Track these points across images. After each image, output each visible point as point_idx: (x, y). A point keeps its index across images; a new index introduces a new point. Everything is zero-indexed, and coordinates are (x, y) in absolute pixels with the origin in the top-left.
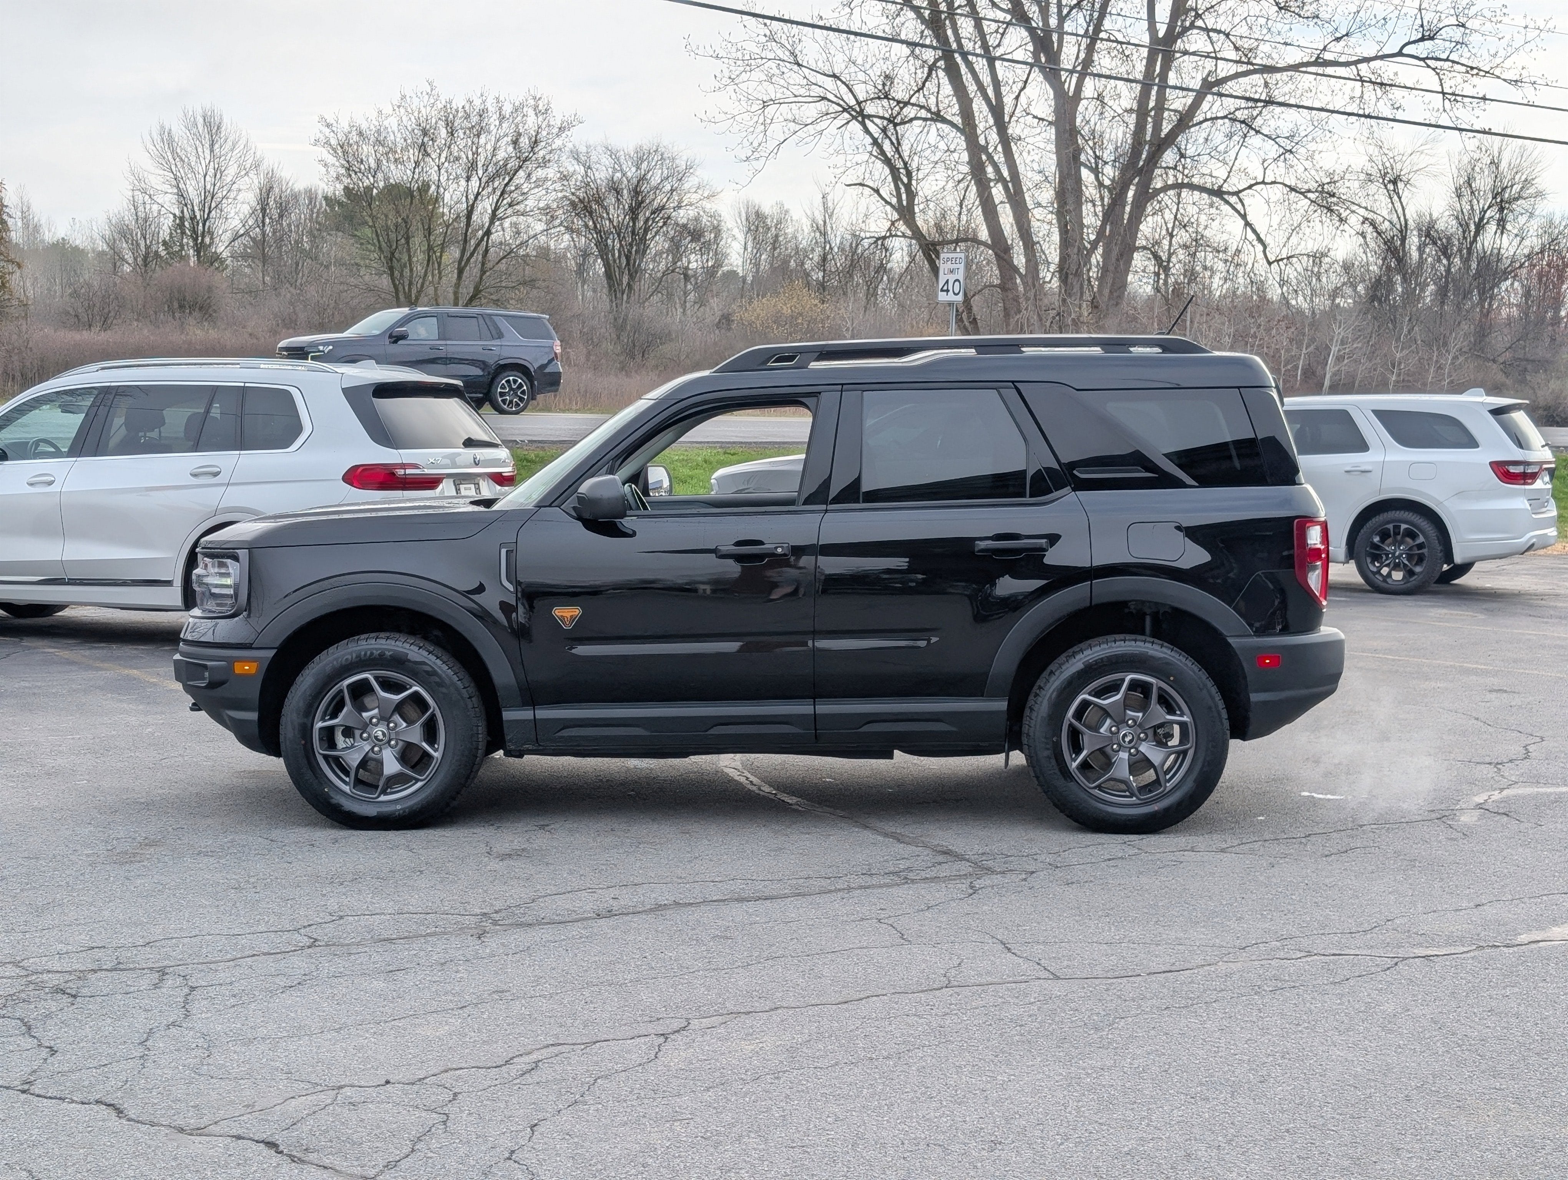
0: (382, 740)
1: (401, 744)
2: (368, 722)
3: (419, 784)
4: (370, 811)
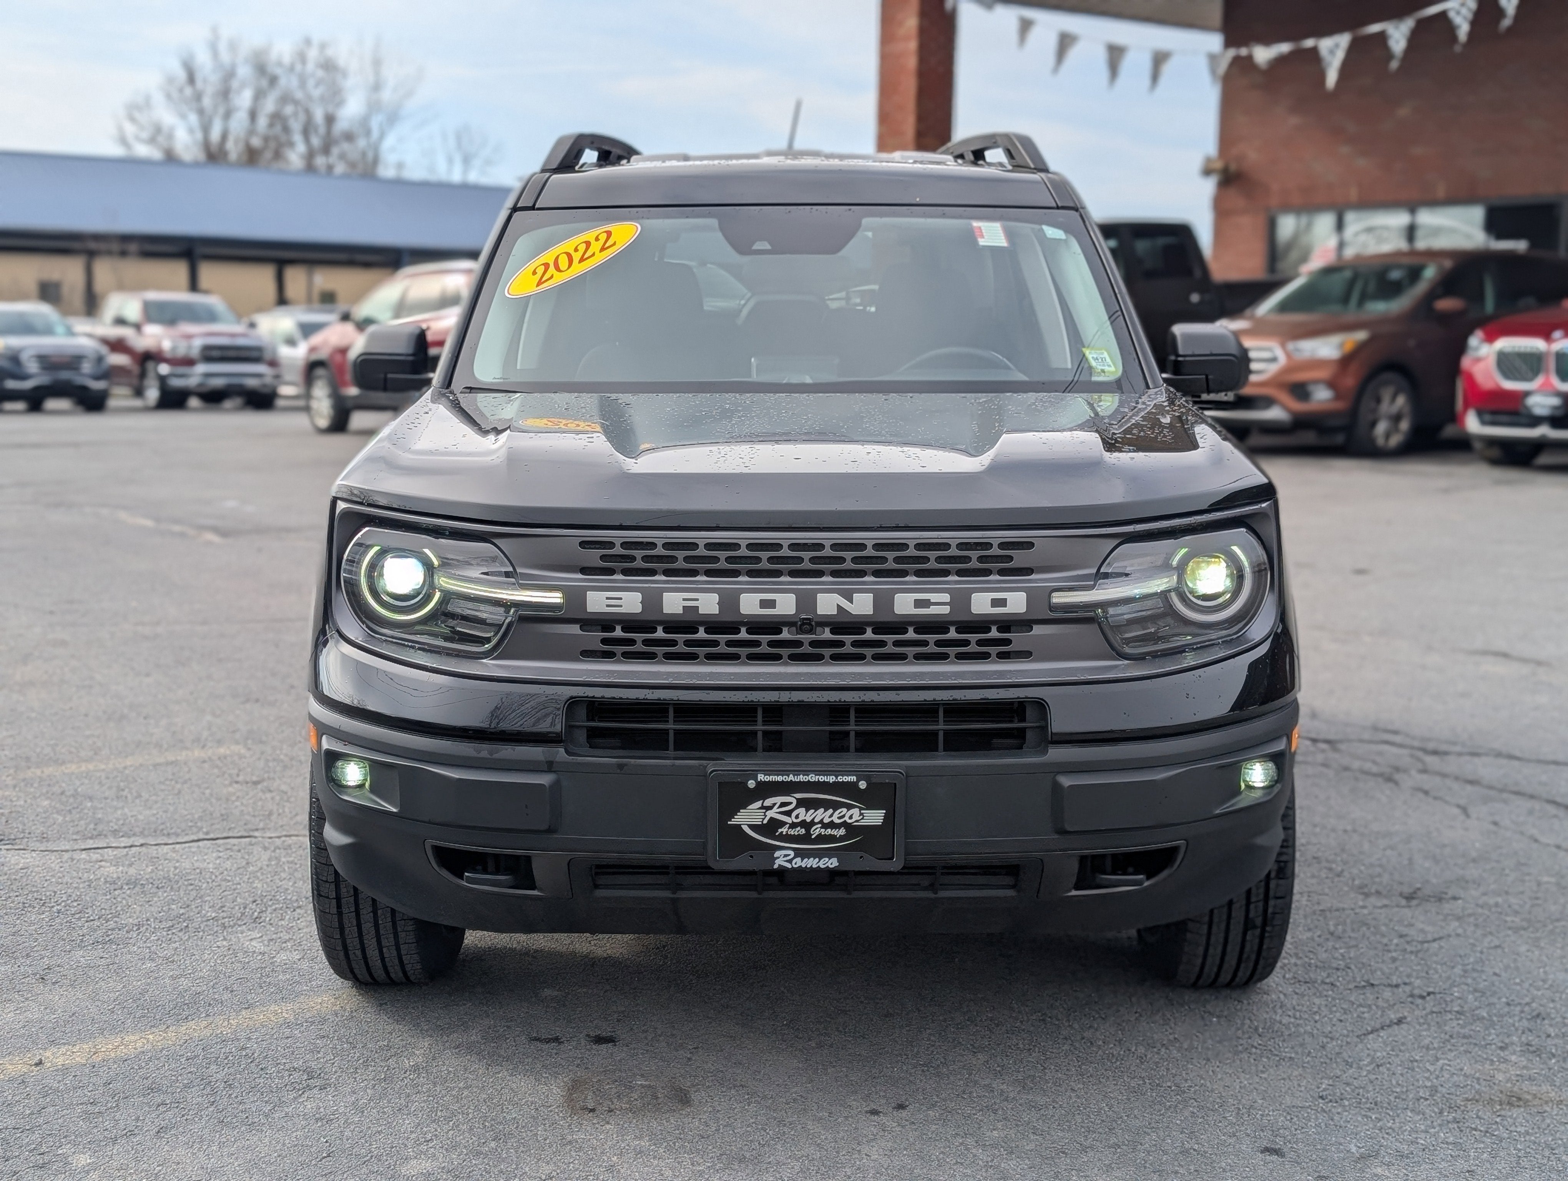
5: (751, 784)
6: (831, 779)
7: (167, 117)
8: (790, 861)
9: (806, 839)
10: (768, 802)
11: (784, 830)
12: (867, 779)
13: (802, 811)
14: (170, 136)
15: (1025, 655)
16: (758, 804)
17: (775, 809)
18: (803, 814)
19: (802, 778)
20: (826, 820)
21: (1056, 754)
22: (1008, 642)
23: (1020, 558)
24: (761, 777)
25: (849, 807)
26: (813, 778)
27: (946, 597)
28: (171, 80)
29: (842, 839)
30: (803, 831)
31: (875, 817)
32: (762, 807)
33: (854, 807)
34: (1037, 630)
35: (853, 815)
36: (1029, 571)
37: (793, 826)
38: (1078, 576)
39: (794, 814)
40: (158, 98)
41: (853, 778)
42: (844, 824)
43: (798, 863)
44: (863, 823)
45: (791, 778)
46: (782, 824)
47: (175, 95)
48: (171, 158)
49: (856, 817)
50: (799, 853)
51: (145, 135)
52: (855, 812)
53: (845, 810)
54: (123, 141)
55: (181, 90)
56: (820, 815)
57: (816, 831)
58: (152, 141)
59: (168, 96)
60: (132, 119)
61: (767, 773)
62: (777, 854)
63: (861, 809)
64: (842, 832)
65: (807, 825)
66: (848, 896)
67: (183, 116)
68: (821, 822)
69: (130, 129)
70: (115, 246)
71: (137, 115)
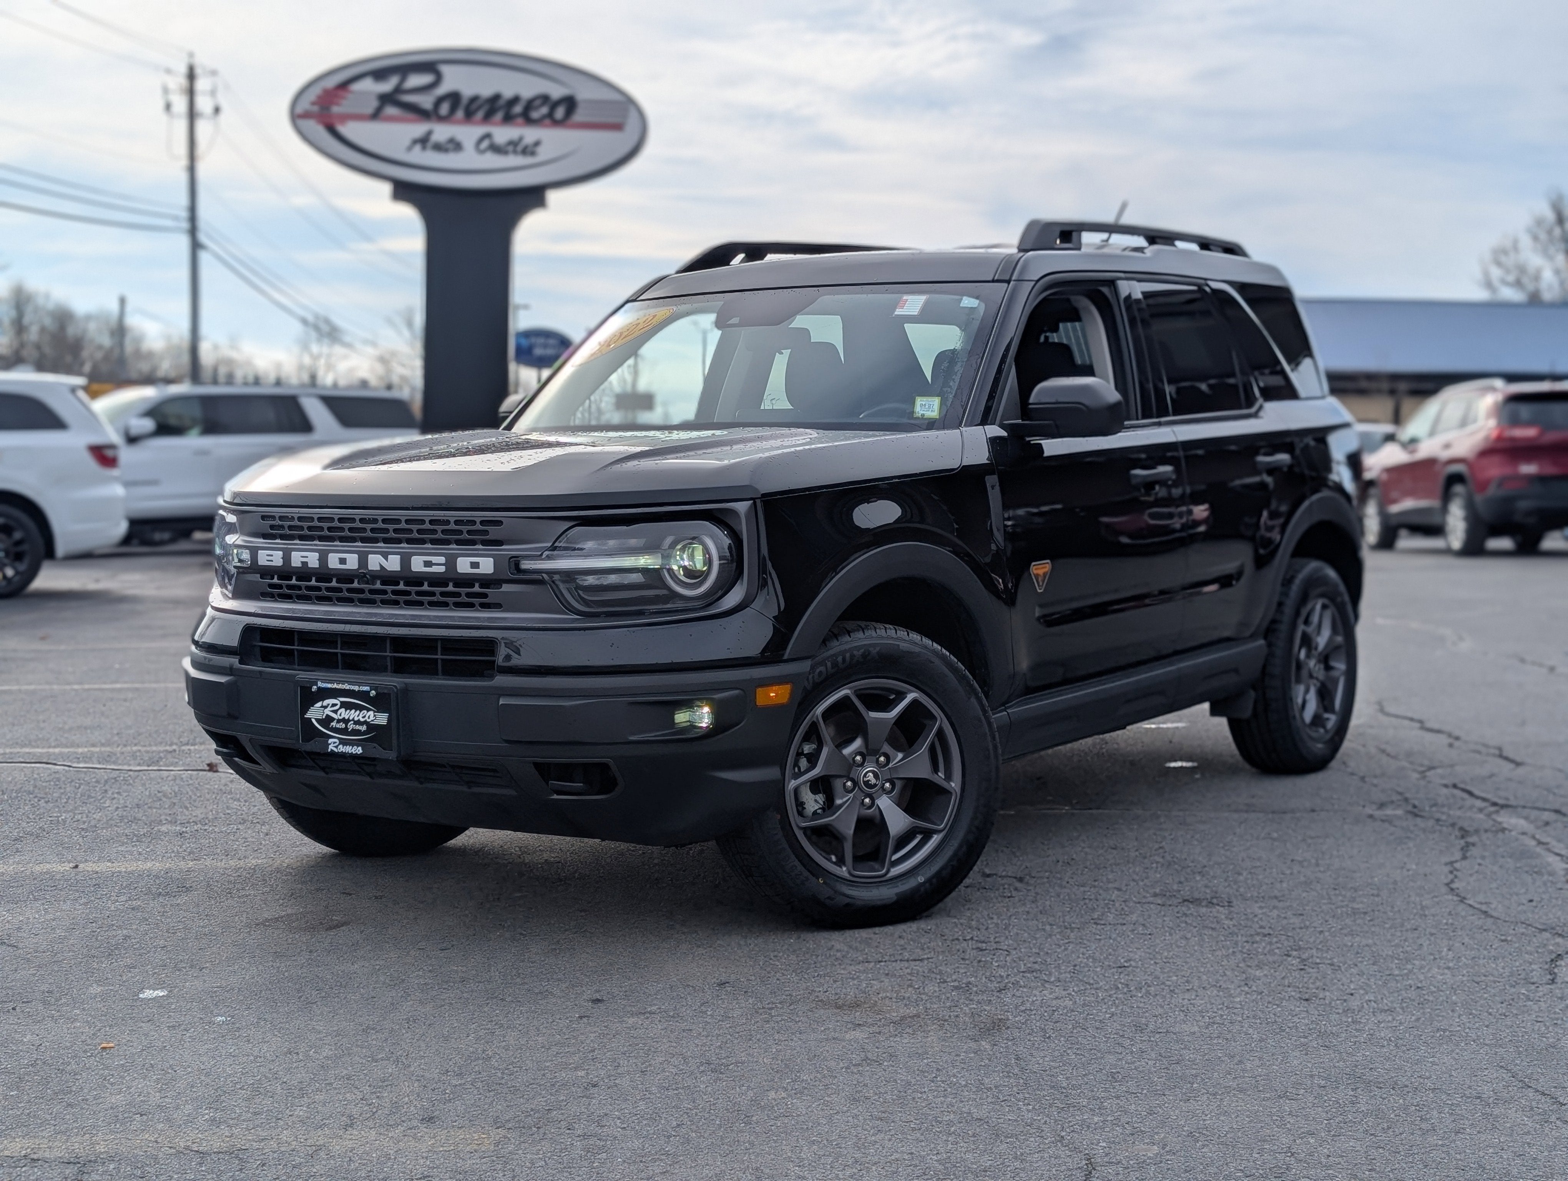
0: (875, 785)
1: (899, 784)
2: (851, 762)
3: (935, 839)
4: (886, 894)
5: (314, 688)
6: (356, 688)
7: (1534, 260)
8: (336, 747)
9: (344, 731)
10: (326, 702)
11: (334, 724)
12: (376, 689)
13: (343, 710)
14: (1537, 277)
15: (497, 606)
16: (319, 704)
17: (329, 709)
18: (344, 714)
19: (340, 686)
20: (356, 719)
21: (501, 680)
22: (485, 596)
23: (494, 532)
24: (320, 684)
25: (368, 710)
26: (346, 687)
27: (442, 560)
28: (1539, 222)
29: (364, 733)
30: (344, 726)
31: (382, 719)
32: (322, 707)
33: (371, 710)
34: (505, 588)
35: (370, 716)
36: (499, 543)
37: (339, 721)
38: (536, 548)
39: (339, 712)
40: (1526, 242)
41: (366, 688)
42: (365, 722)
43: (342, 749)
44: (376, 722)
45: (335, 686)
46: (333, 719)
47: (1543, 236)
48: (1535, 300)
49: (372, 718)
50: (343, 742)
51: (1511, 278)
52: (371, 713)
53: (365, 712)
54: (1489, 284)
55: (1550, 232)
56: (353, 714)
57: (351, 726)
58: (1518, 284)
59: (1535, 238)
60: (1499, 264)
61: (323, 681)
62: (330, 741)
63: (375, 712)
64: (364, 728)
65: (346, 721)
66: (421, 786)
67: (1550, 258)
68: (353, 720)
69: (1496, 273)
70: (1385, 386)
71: (1503, 259)
